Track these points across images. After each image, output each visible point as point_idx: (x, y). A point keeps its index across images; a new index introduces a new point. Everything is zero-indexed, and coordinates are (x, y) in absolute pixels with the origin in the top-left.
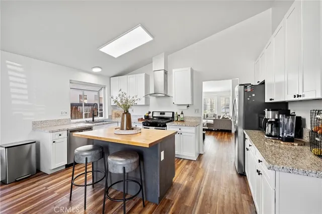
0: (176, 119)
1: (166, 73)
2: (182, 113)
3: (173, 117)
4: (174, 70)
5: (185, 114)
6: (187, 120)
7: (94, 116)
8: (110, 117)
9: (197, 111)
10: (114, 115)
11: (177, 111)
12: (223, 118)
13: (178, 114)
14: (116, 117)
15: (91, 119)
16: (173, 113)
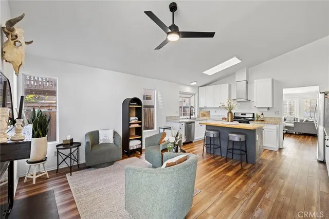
0: (256, 119)
1: (247, 83)
2: (262, 114)
3: (253, 117)
4: (255, 81)
5: (265, 115)
6: (267, 120)
7: (191, 115)
8: (198, 116)
9: (278, 113)
10: (201, 115)
11: (257, 113)
12: (307, 121)
13: (258, 115)
14: (202, 116)
15: (189, 117)
16: (254, 114)
